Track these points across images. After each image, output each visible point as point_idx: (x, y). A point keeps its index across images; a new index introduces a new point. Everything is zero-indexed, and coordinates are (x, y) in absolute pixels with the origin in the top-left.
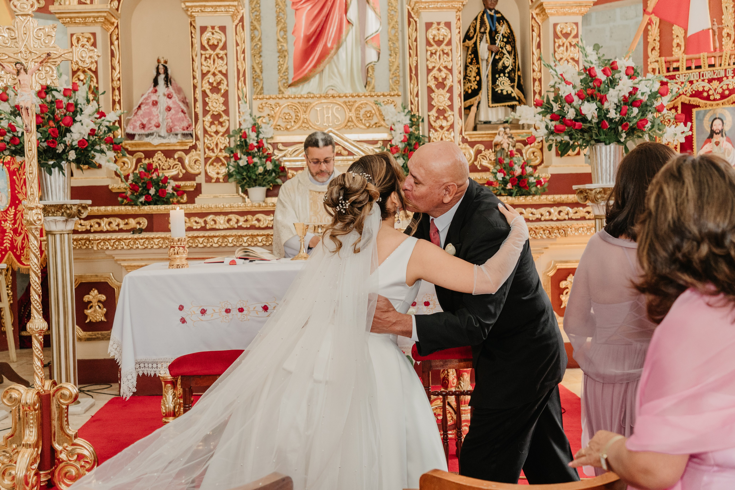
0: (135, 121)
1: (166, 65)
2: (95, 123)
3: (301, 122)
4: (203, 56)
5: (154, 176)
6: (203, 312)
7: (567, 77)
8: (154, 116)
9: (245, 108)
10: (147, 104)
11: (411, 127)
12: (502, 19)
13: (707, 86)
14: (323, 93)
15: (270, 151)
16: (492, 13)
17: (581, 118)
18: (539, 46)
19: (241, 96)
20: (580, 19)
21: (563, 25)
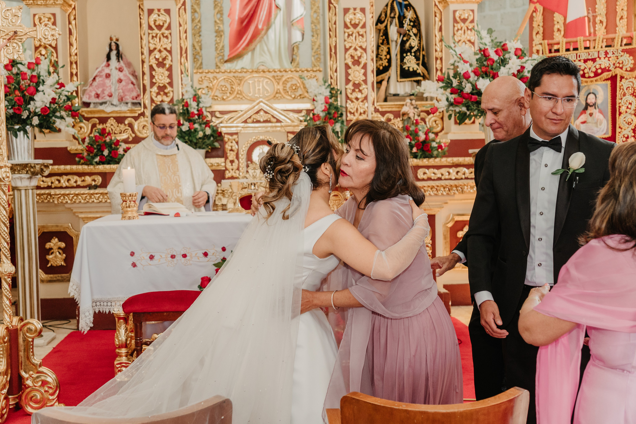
0: (91, 91)
1: (118, 43)
2: (56, 93)
3: (236, 93)
4: (151, 35)
5: (108, 139)
6: (152, 257)
7: (465, 56)
8: (107, 87)
9: (187, 81)
10: (101, 76)
11: (331, 98)
12: (409, 6)
13: (583, 66)
14: (255, 68)
15: (209, 119)
16: (401, 1)
17: (476, 91)
18: (441, 29)
19: (183, 70)
20: (475, 7)
21: (461, 12)
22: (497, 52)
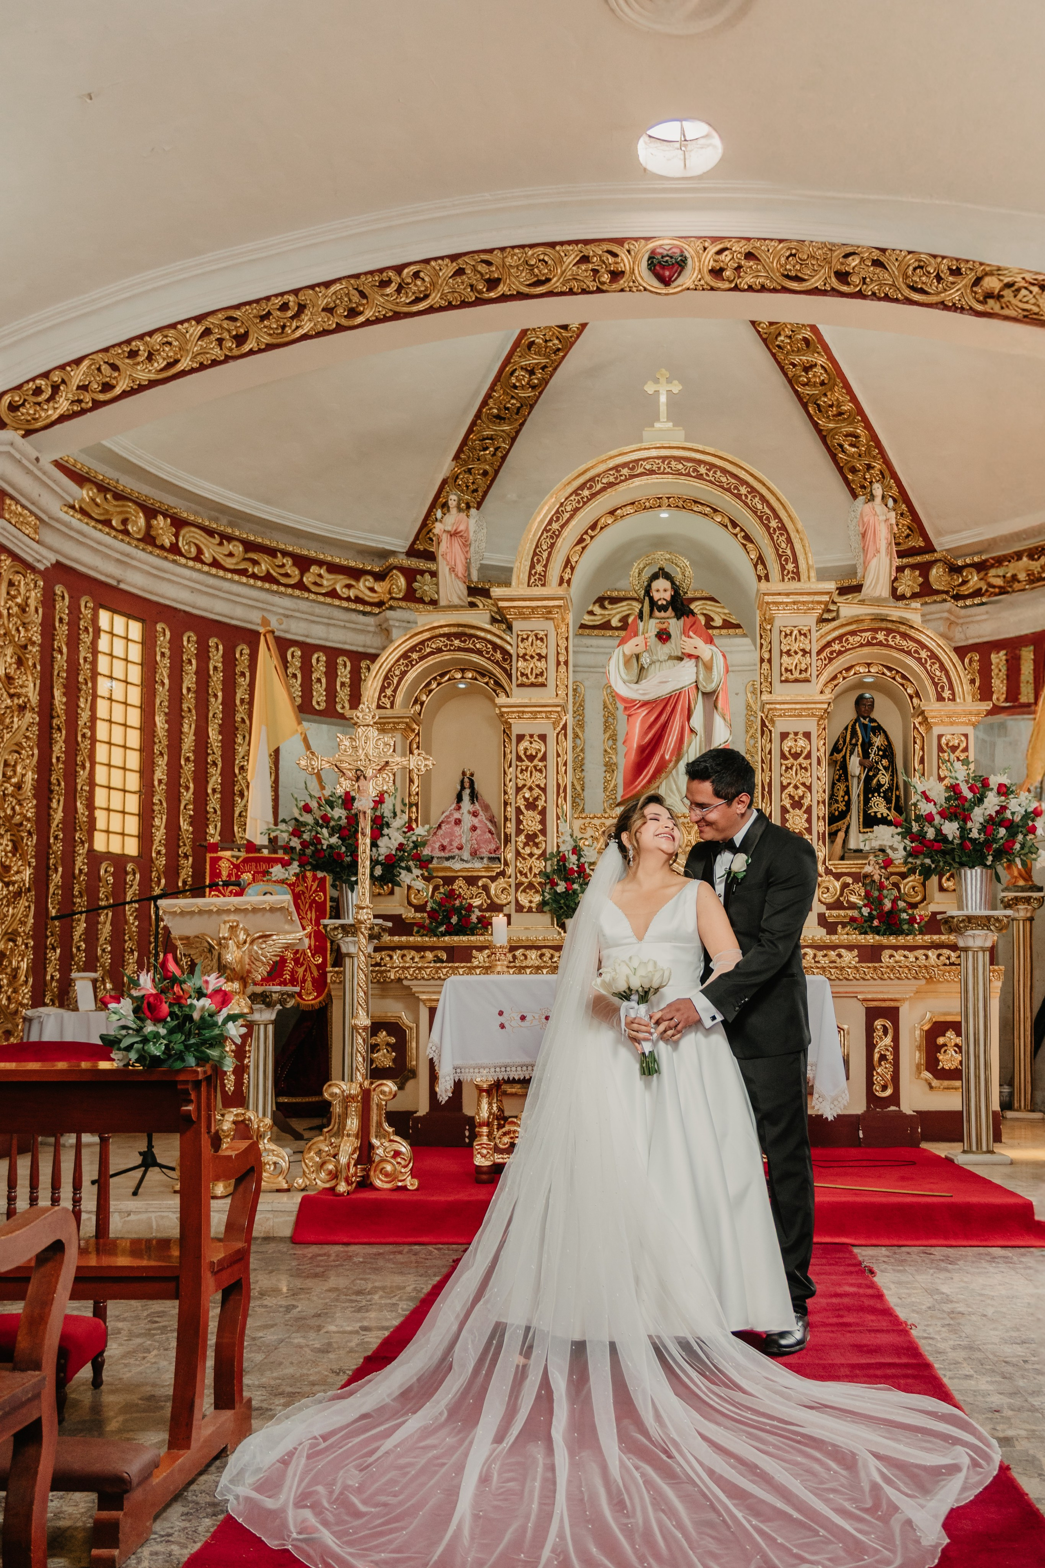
0: (434, 842)
1: (472, 778)
2: (404, 837)
4: (518, 768)
5: (457, 903)
6: (523, 1018)
7: (932, 795)
8: (456, 837)
9: (564, 828)
10: (448, 823)
12: (879, 729)
16: (866, 722)
17: (941, 837)
18: (921, 761)
19: (560, 815)
20: (970, 730)
21: (949, 737)
22: (971, 789)
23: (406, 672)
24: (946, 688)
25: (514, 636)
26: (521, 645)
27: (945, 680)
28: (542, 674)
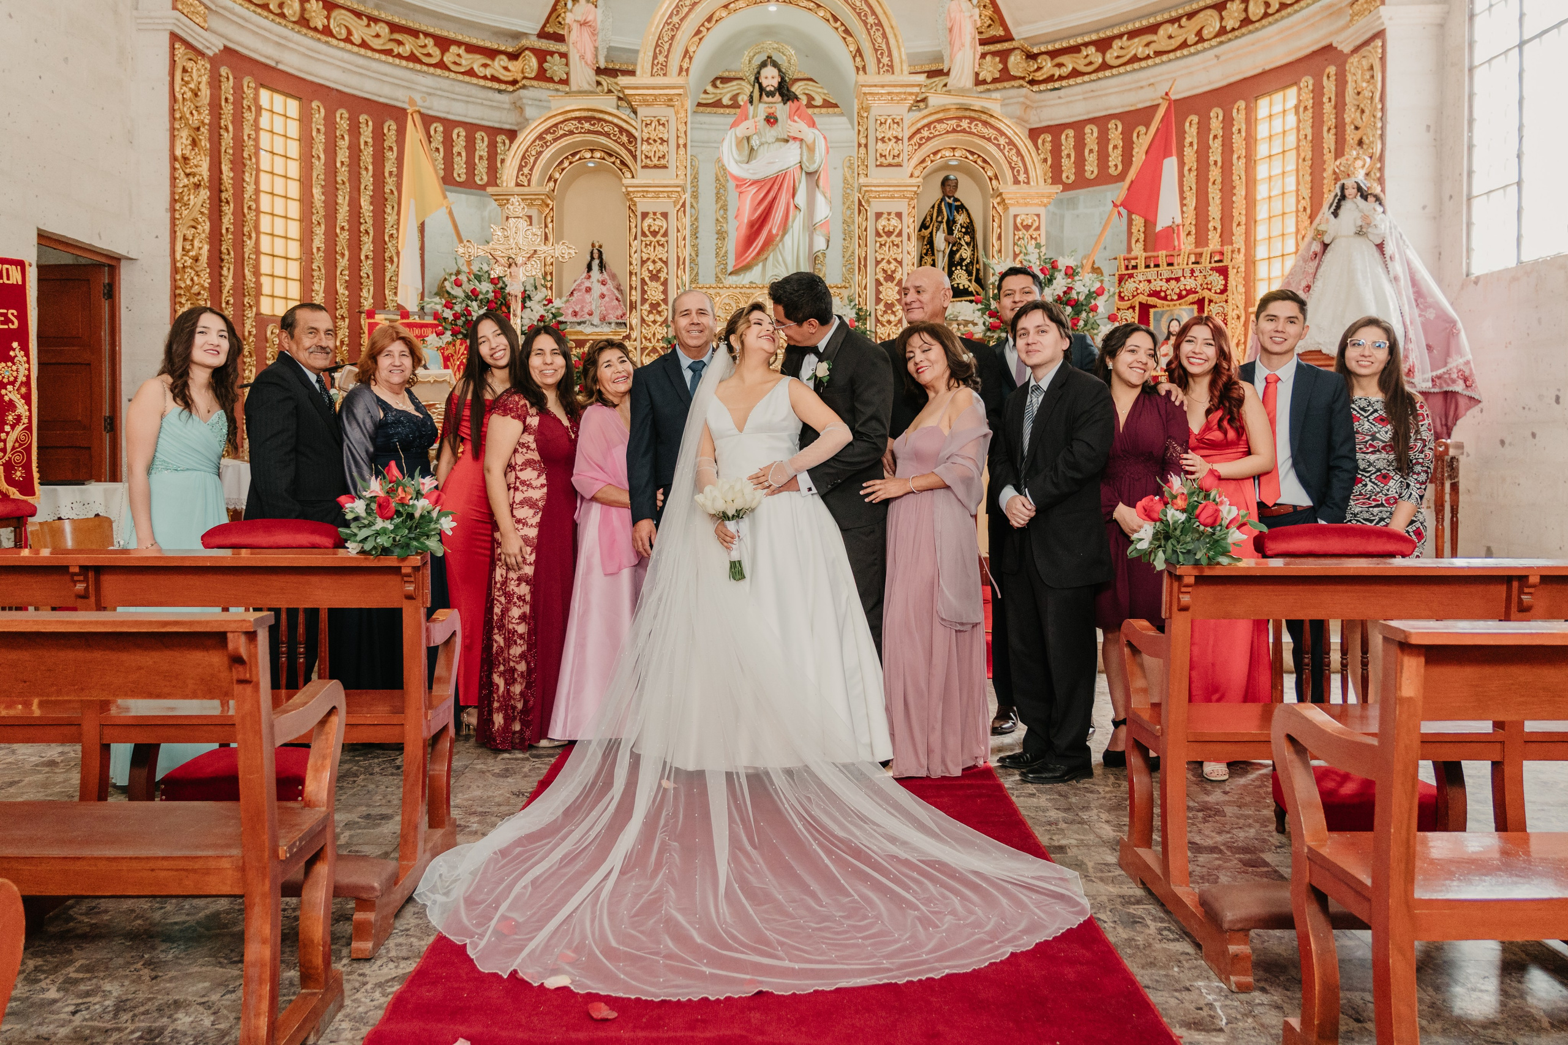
0: (569, 310)
1: (601, 249)
4: (644, 243)
8: (587, 303)
10: (580, 290)
11: (857, 321)
12: (961, 208)
13: (1165, 285)
16: (951, 201)
18: (999, 238)
20: (1042, 211)
21: (1023, 217)
22: (1042, 270)
23: (541, 152)
24: (1022, 172)
25: (639, 121)
26: (645, 130)
27: (1021, 165)
28: (664, 156)
